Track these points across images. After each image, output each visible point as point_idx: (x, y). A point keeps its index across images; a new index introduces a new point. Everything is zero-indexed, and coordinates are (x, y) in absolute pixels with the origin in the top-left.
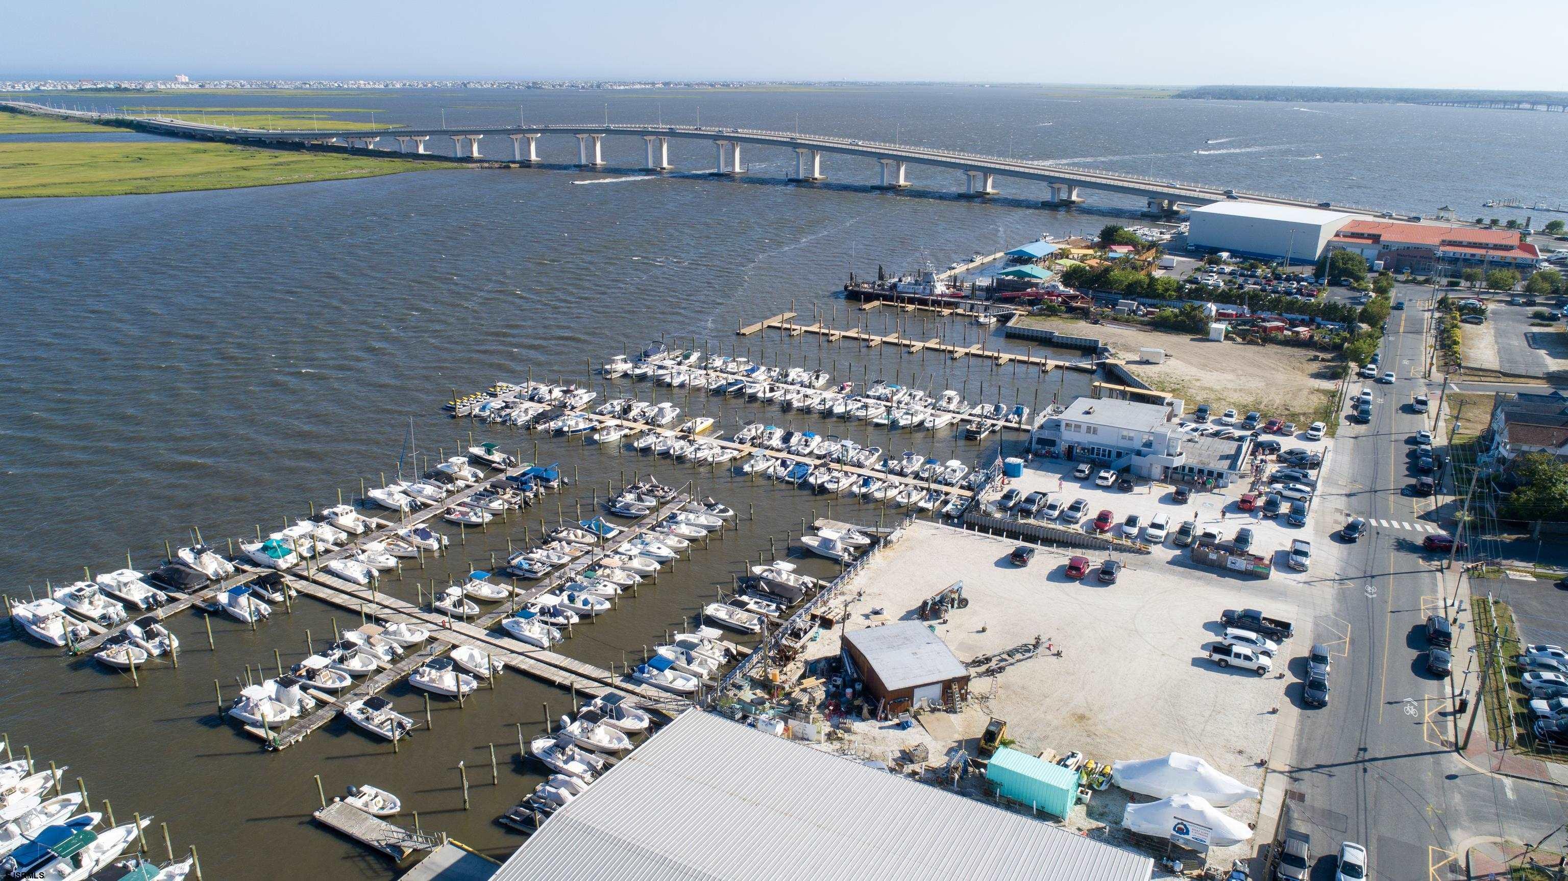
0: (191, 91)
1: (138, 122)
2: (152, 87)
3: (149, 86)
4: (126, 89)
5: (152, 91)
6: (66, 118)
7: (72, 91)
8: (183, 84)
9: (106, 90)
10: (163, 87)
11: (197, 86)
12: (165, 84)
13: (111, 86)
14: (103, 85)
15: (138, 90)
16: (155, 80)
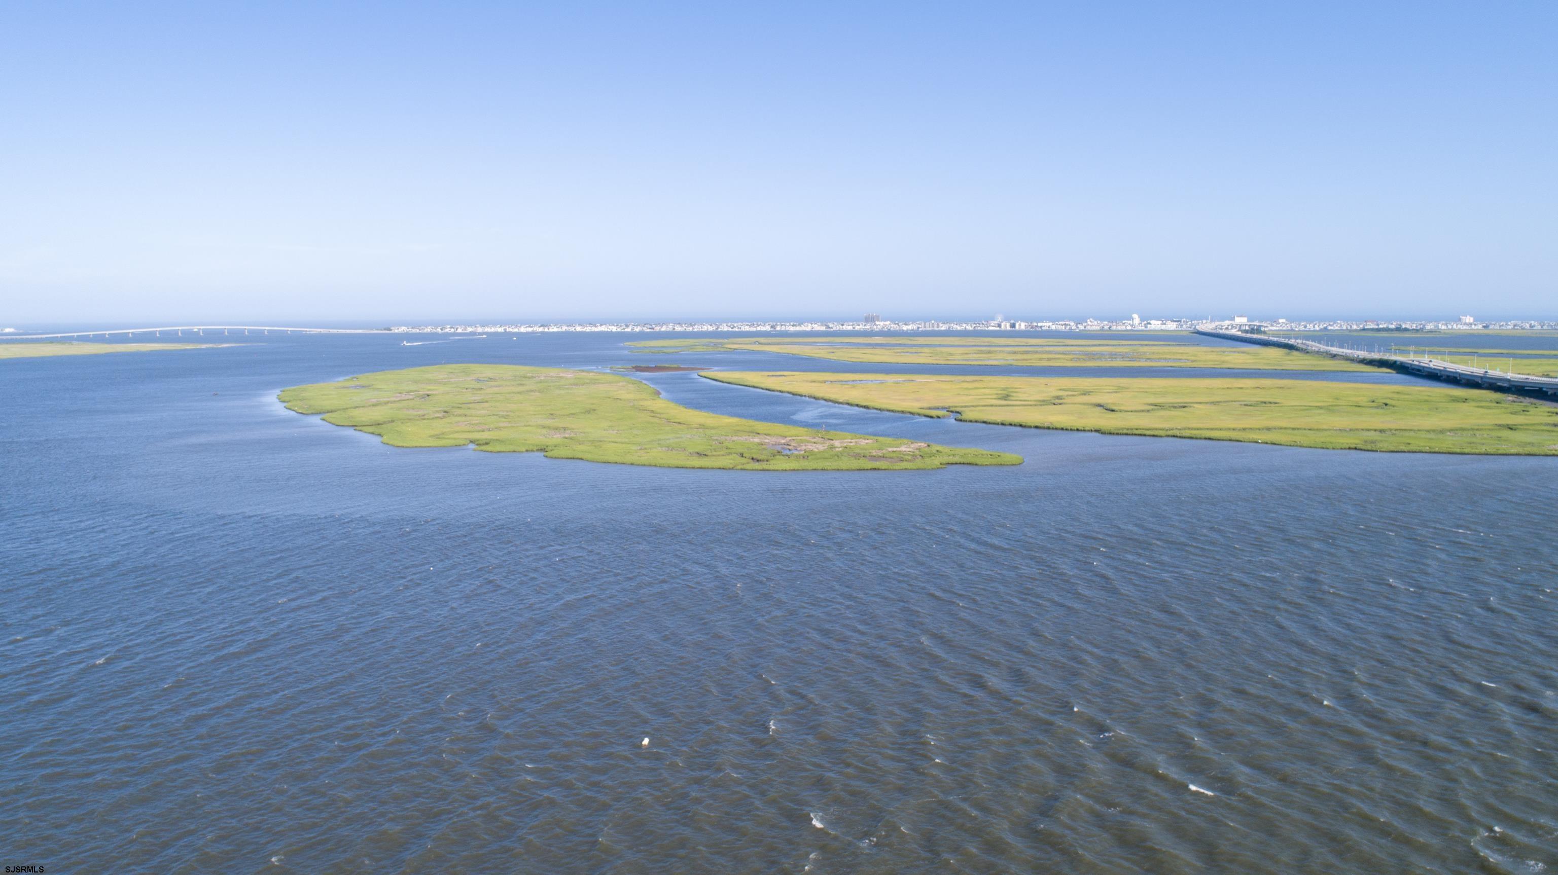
0: (1471, 332)
1: (1402, 363)
2: (1432, 327)
3: (1430, 326)
4: (1406, 330)
5: (1431, 331)
6: (1334, 356)
7: (1356, 330)
8: (1468, 324)
9: (1387, 330)
10: (1444, 327)
11: (1480, 327)
12: (1446, 325)
13: (1393, 327)
14: (1385, 326)
15: (1417, 330)
16: (1437, 320)
